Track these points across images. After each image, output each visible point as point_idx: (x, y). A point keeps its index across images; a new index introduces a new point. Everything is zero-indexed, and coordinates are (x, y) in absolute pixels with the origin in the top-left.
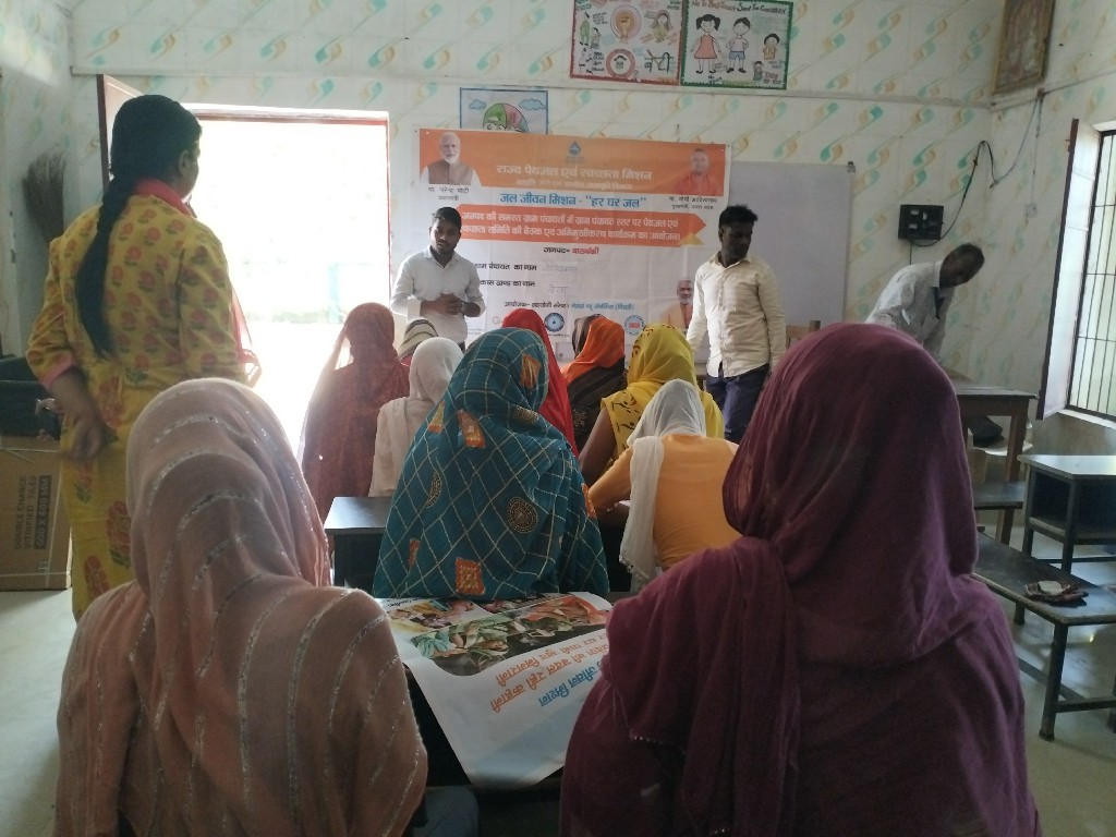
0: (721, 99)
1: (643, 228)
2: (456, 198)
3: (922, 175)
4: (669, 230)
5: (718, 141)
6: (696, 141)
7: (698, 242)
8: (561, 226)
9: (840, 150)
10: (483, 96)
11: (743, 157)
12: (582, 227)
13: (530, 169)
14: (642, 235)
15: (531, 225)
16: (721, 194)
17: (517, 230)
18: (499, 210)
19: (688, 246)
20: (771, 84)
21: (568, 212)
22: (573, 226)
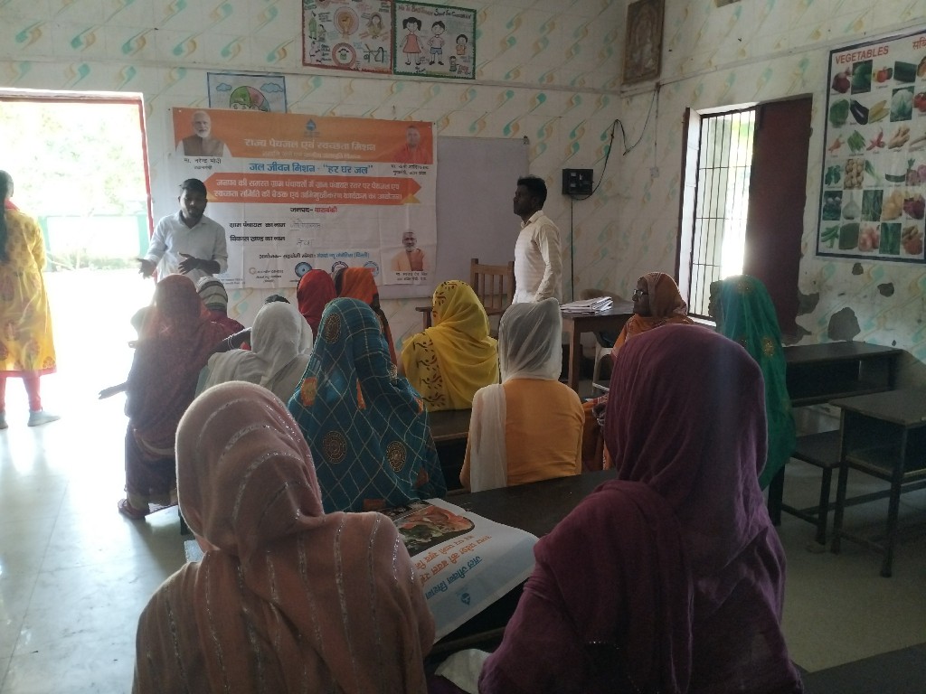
0: (426, 86)
1: (372, 191)
2: (210, 167)
3: (576, 146)
4: (392, 192)
5: (426, 120)
6: (409, 120)
7: (416, 201)
8: (304, 190)
9: (517, 128)
10: (229, 80)
11: (447, 132)
12: (321, 190)
13: (274, 143)
14: (372, 196)
15: (278, 189)
16: (431, 163)
17: (265, 194)
18: (250, 177)
19: (408, 204)
20: (463, 75)
21: (309, 178)
22: (314, 189)
